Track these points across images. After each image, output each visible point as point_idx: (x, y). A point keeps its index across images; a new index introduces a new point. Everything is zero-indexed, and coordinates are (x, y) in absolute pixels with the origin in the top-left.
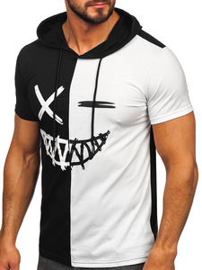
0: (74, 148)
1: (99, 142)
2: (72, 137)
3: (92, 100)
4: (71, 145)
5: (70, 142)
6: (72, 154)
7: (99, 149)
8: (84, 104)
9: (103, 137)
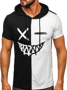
0: (33, 48)
1: (42, 45)
2: (32, 45)
3: (39, 32)
4: (32, 47)
5: (32, 46)
6: (32, 50)
7: (42, 47)
8: (36, 33)
9: (43, 44)
